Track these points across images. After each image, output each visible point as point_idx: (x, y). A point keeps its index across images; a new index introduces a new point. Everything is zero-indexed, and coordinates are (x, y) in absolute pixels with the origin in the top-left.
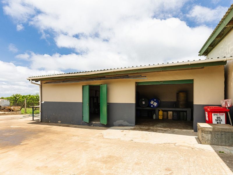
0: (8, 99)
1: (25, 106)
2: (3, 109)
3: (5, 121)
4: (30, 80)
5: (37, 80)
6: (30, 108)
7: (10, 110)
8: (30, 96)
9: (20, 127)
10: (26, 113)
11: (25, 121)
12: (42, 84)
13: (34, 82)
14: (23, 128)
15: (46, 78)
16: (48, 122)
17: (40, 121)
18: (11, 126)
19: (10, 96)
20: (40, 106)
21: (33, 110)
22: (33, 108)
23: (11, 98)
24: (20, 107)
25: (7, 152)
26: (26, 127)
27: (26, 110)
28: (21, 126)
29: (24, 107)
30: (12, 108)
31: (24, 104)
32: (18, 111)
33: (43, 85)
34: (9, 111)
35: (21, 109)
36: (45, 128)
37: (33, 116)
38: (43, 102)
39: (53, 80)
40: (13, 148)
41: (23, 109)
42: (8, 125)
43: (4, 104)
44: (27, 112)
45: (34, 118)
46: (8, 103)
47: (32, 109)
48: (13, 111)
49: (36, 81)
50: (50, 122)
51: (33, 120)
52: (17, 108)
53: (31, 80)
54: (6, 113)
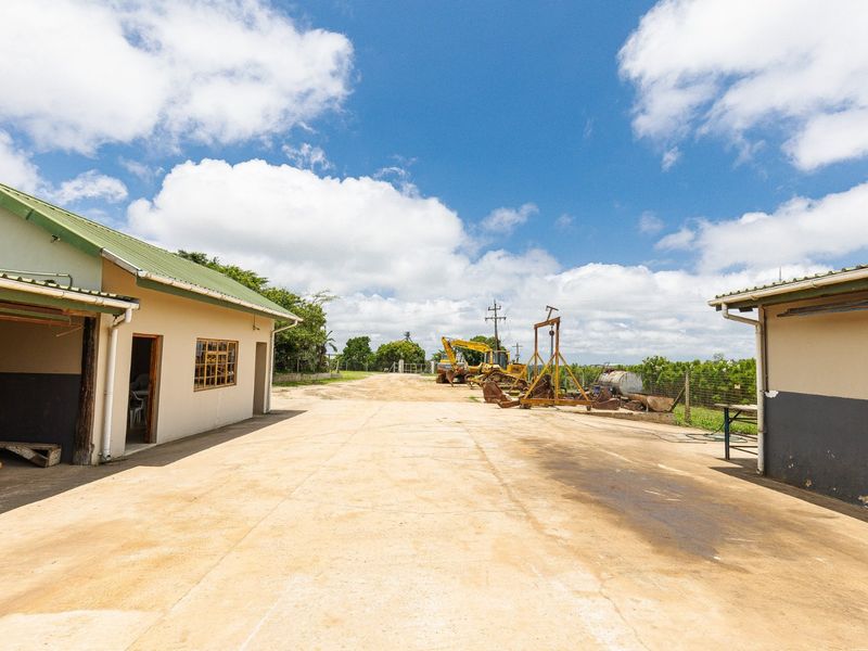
0: (632, 369)
1: (687, 399)
2: (627, 401)
3: (638, 441)
4: (719, 307)
5: (745, 306)
6: (716, 408)
7: (643, 406)
8: (697, 363)
9: (687, 474)
10: (689, 423)
11: (698, 454)
12: (765, 318)
13: (735, 312)
14: (700, 483)
15: (790, 294)
16: (801, 485)
17: (760, 467)
18: (660, 466)
19: (638, 363)
20: (758, 407)
21: (728, 421)
22: (727, 411)
23: (641, 367)
24: (671, 401)
25: (676, 573)
26: (710, 482)
27: (688, 411)
28: (688, 470)
29: (684, 403)
30: (649, 400)
31: (684, 391)
32: (666, 412)
33: (770, 322)
34: (642, 410)
35: (673, 407)
36: (794, 511)
37: (727, 440)
38: (772, 394)
39: (822, 296)
40: (694, 567)
41: (680, 409)
42: (652, 460)
43: (628, 387)
44: (692, 418)
45: (731, 449)
46: (637, 383)
47: (721, 414)
48: (651, 410)
49: (742, 310)
50: (812, 488)
51: (727, 458)
52: (662, 402)
53: (724, 307)
54: (635, 413)
